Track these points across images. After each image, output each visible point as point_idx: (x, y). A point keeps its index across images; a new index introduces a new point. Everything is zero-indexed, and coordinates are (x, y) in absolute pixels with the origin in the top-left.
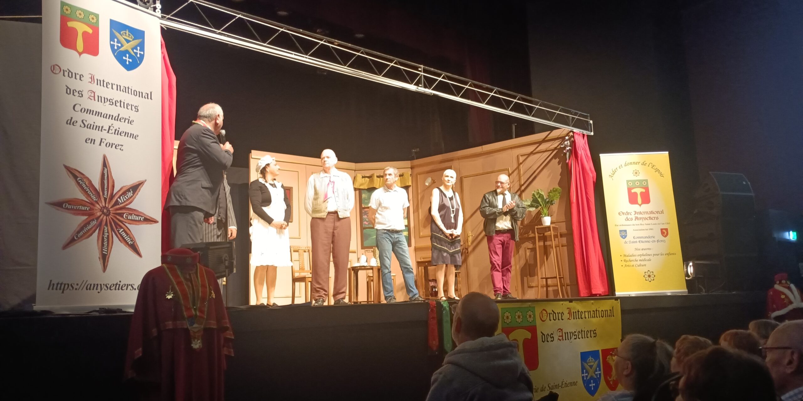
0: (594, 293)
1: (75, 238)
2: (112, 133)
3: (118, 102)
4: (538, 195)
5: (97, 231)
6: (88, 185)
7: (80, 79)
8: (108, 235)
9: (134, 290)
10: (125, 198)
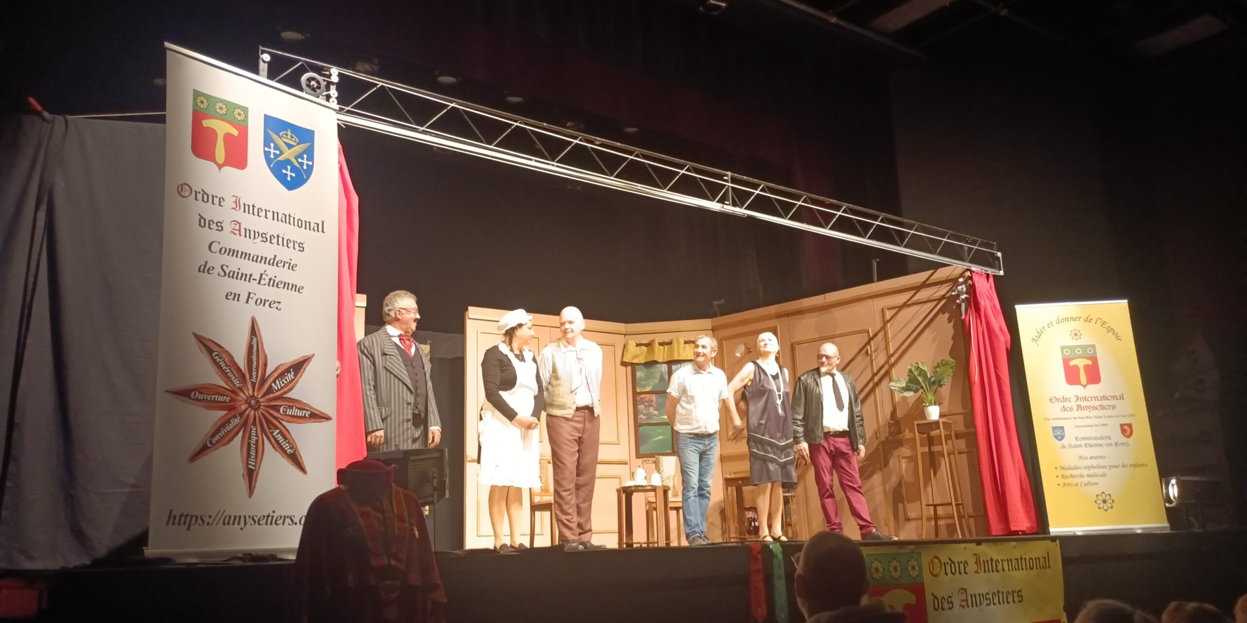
0: (1013, 528)
1: (209, 446)
2: (265, 285)
3: (274, 238)
4: (918, 372)
5: (241, 433)
6: (228, 364)
7: (220, 205)
8: (256, 440)
9: (294, 525)
10: (283, 383)
